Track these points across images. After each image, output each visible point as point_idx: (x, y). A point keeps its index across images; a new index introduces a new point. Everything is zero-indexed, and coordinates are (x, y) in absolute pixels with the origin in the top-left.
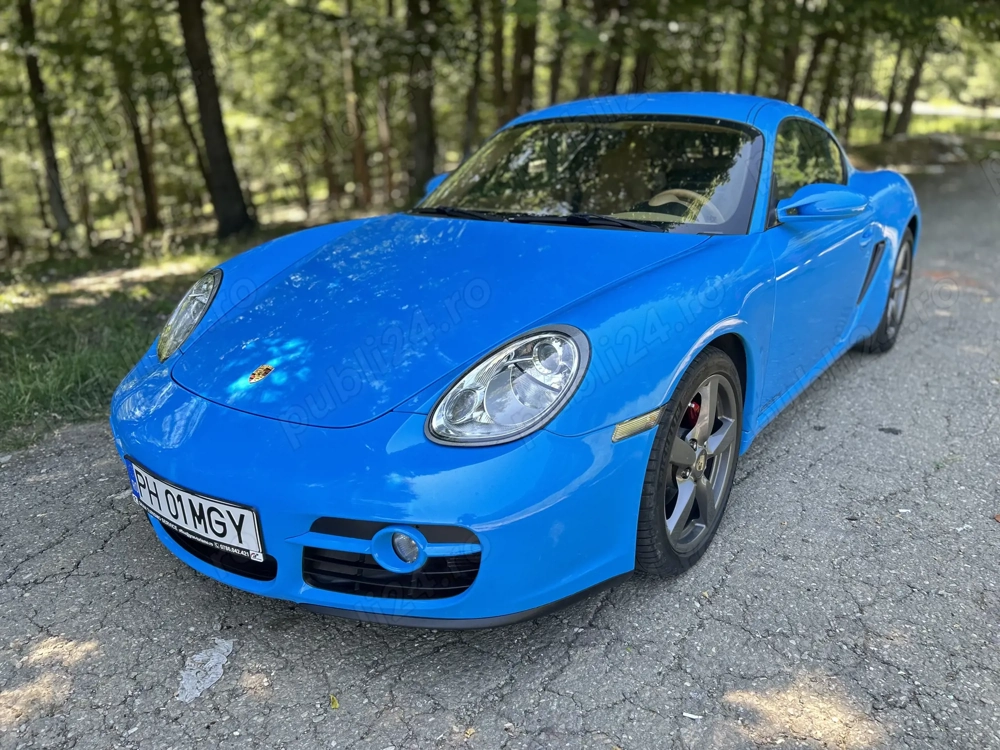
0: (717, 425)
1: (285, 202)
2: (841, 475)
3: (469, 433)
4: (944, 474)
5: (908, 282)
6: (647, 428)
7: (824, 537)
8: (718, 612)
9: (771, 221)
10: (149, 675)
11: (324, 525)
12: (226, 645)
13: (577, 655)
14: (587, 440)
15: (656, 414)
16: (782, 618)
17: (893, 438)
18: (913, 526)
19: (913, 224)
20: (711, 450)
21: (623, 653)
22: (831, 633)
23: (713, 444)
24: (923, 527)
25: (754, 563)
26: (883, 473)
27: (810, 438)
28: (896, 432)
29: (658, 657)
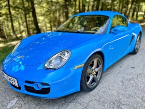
0: (98, 66)
1: (49, 30)
2: (123, 75)
3: (51, 67)
4: (141, 75)
5: (140, 42)
6: (82, 67)
7: (117, 86)
8: (95, 98)
9: (110, 32)
10: (4, 103)
11: (27, 82)
12: (16, 99)
13: (70, 104)
14: (70, 69)
15: (83, 65)
16: (106, 100)
17: (133, 69)
18: (133, 85)
19: (141, 32)
20: (96, 71)
21: (78, 104)
22: (114, 103)
23: (97, 70)
24: (135, 85)
25: (104, 90)
26: (130, 75)
27: (119, 69)
28: (134, 68)
29: (83, 106)
